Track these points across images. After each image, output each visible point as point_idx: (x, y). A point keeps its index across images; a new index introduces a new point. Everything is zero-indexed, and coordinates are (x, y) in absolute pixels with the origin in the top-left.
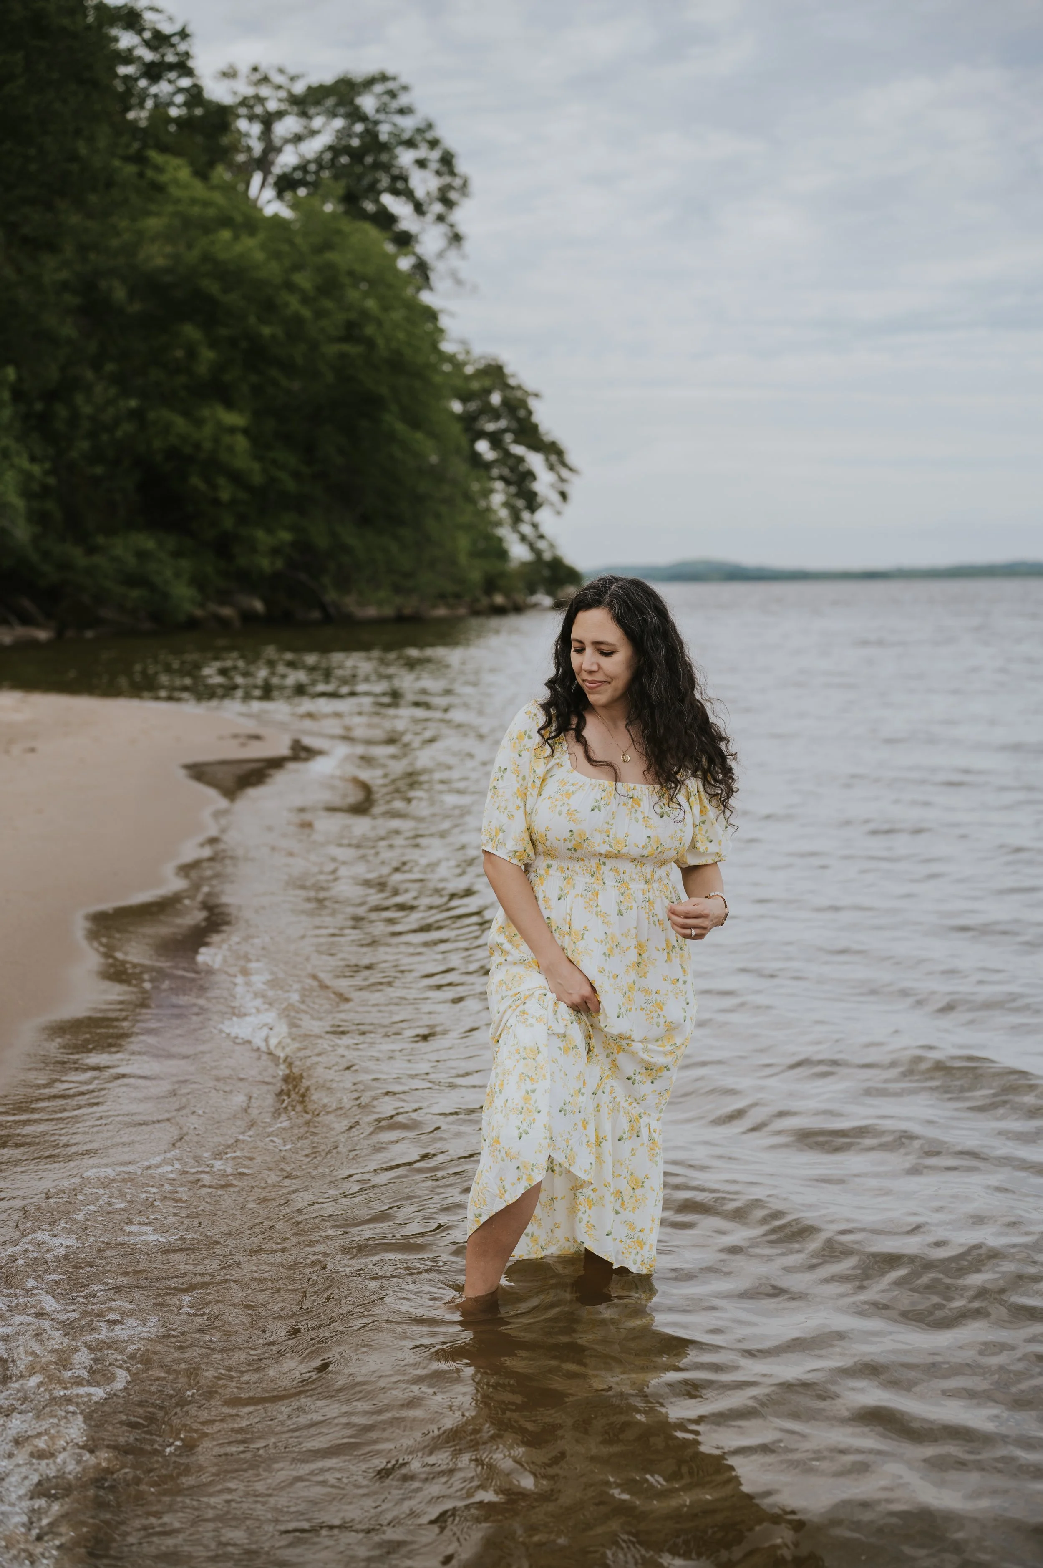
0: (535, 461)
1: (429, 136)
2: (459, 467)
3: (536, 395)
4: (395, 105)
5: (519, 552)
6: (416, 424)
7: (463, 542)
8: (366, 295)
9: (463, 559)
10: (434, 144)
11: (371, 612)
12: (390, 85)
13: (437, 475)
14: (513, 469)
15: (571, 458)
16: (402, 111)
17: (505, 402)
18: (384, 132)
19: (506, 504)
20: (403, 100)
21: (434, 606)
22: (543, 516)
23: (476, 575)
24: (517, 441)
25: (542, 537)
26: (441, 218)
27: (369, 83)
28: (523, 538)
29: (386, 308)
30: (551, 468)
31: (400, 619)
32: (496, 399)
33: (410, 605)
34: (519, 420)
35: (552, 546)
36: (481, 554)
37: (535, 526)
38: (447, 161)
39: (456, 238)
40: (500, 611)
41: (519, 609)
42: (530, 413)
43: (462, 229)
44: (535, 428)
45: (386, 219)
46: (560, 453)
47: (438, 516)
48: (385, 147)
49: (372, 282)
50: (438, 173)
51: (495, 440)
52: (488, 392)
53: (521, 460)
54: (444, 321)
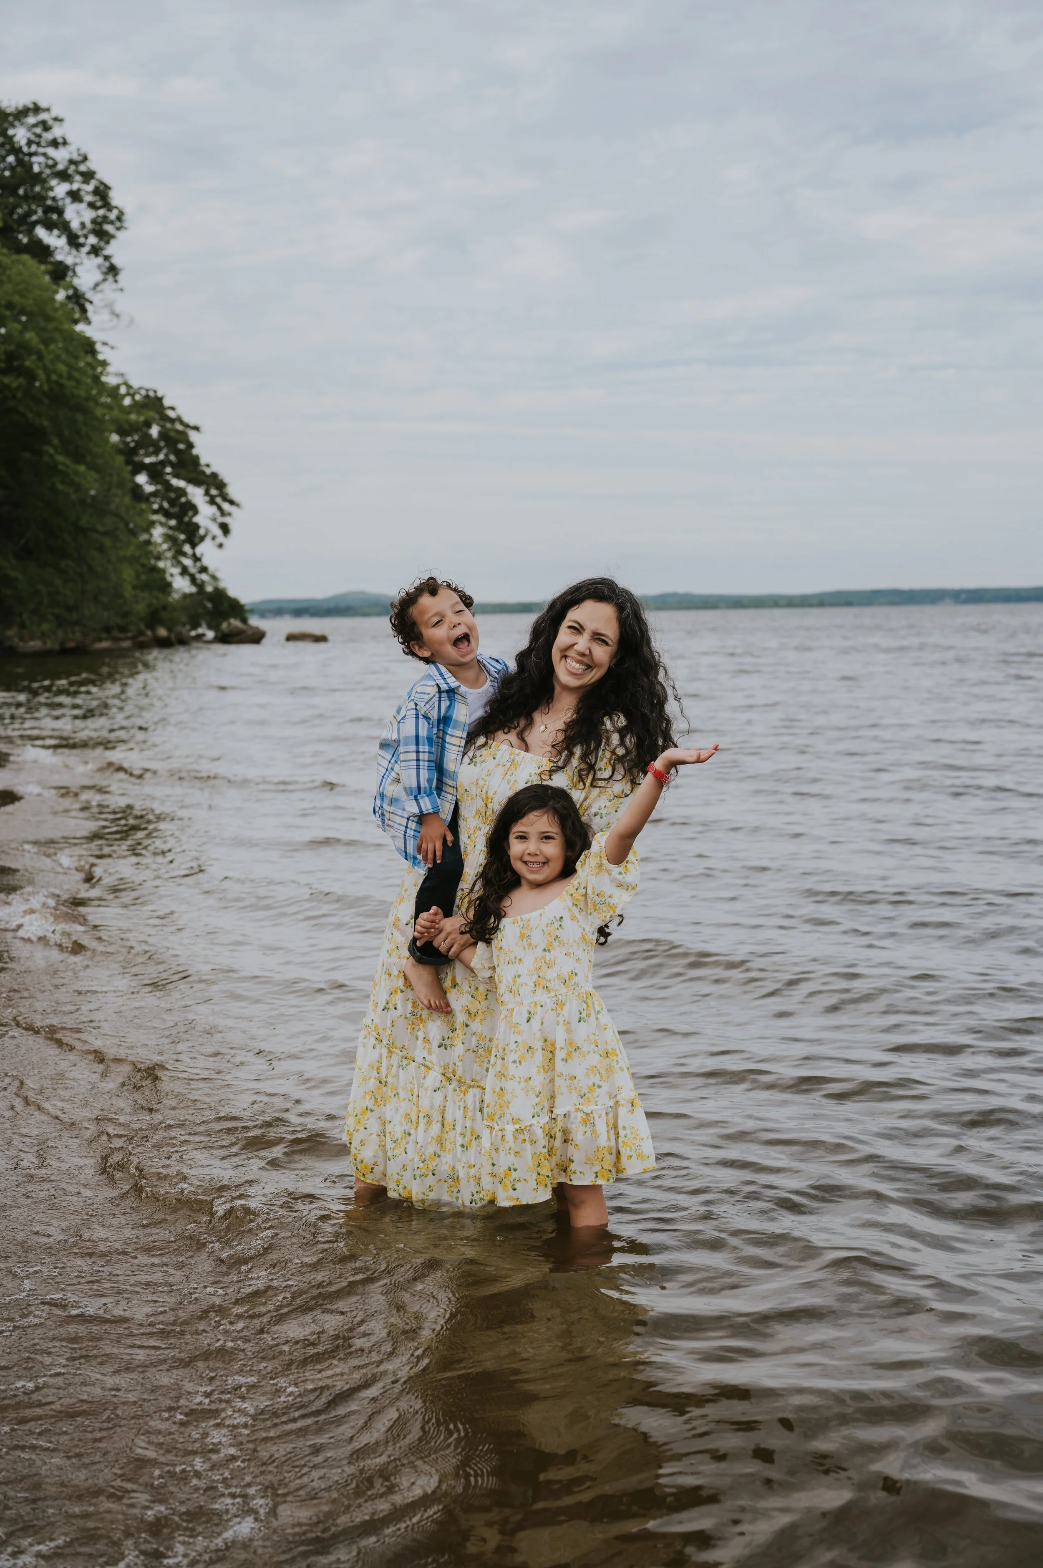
0: (196, 494)
1: (82, 168)
2: (121, 501)
3: (196, 428)
4: (48, 136)
5: (181, 585)
6: (78, 457)
7: (128, 573)
8: (25, 327)
9: (128, 592)
10: (88, 176)
11: (35, 645)
12: (43, 116)
13: (99, 507)
14: (172, 503)
15: (232, 491)
16: (55, 143)
17: (163, 435)
18: (37, 165)
19: (168, 538)
20: (57, 132)
21: (100, 640)
22: (205, 549)
23: (141, 608)
24: (177, 476)
25: (204, 570)
26: (95, 251)
27: (22, 114)
28: (185, 571)
29: (46, 342)
30: (212, 502)
31: (64, 651)
32: (154, 431)
33: (74, 638)
34: (178, 452)
35: (214, 578)
36: (146, 587)
37: (196, 559)
38: (102, 193)
39: (113, 270)
40: (165, 644)
41: (183, 642)
42: (190, 446)
43: (116, 261)
44: (196, 460)
45: (43, 252)
46: (221, 486)
47: (101, 549)
48: (38, 179)
49: (30, 314)
50: (92, 205)
51: (155, 473)
52: (148, 425)
53: (182, 492)
54: (104, 354)
